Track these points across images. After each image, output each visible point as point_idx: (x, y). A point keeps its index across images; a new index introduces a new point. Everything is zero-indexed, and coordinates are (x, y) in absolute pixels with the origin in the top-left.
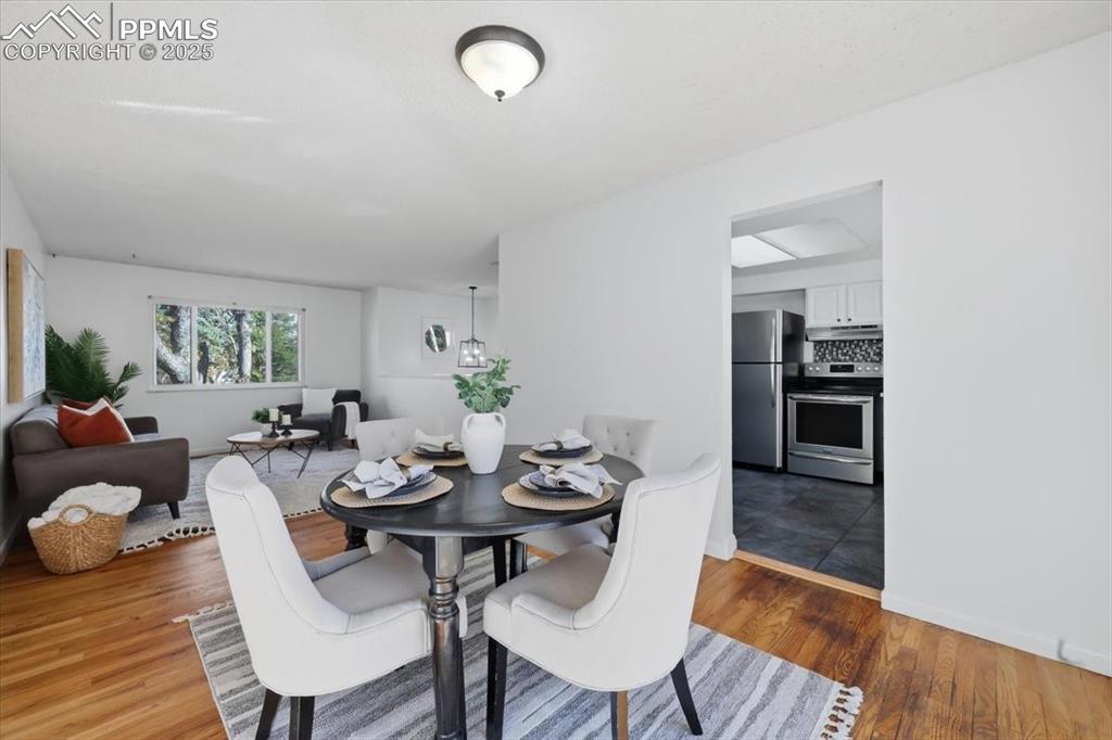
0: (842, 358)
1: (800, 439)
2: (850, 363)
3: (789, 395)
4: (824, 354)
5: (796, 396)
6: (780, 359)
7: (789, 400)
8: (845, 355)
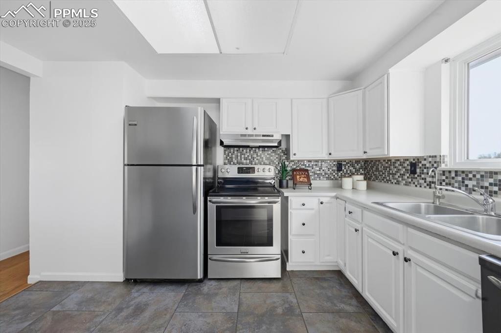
0: (245, 161)
1: (219, 243)
2: (250, 166)
3: (209, 198)
4: (232, 158)
5: (215, 199)
6: (201, 162)
7: (209, 203)
8: (246, 159)
